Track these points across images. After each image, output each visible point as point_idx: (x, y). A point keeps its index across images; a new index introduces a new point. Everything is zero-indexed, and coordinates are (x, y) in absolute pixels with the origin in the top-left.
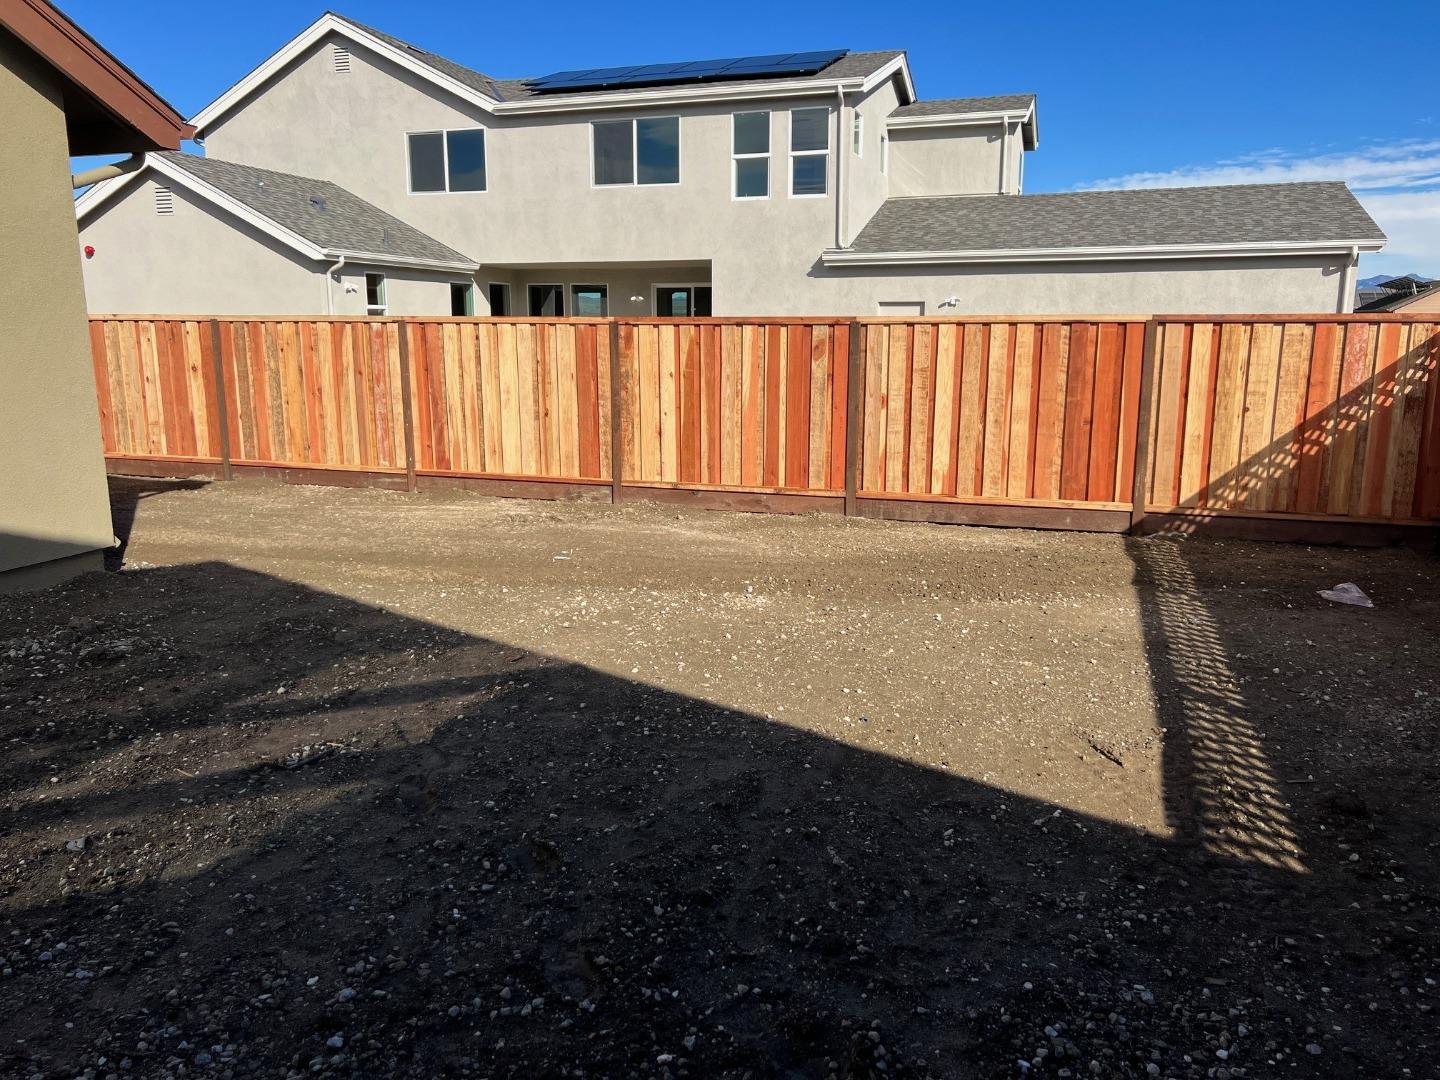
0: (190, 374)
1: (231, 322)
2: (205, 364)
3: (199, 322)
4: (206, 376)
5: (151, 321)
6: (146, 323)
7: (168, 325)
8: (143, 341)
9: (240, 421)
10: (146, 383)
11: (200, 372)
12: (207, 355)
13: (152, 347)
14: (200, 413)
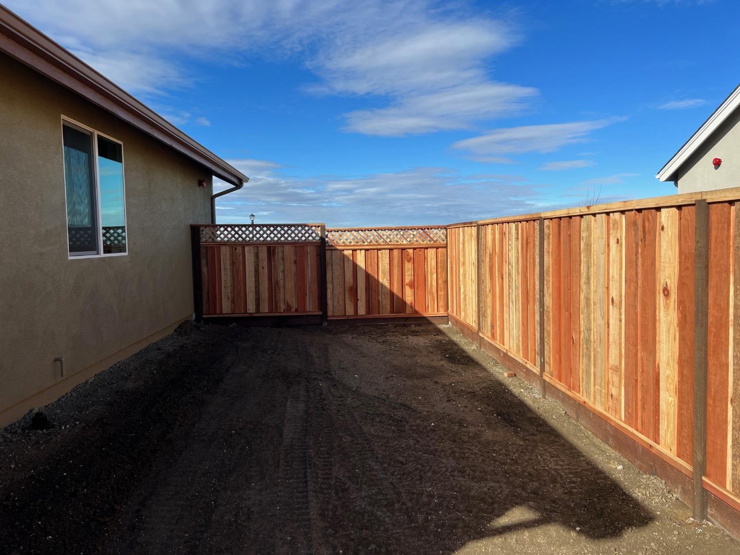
0: (661, 298)
1: (731, 203)
2: (681, 285)
3: (679, 207)
4: (681, 302)
5: (623, 212)
6: (617, 215)
7: (640, 217)
8: (613, 242)
9: (730, 406)
10: (611, 307)
11: (674, 296)
12: (687, 268)
13: (621, 251)
14: (668, 372)
